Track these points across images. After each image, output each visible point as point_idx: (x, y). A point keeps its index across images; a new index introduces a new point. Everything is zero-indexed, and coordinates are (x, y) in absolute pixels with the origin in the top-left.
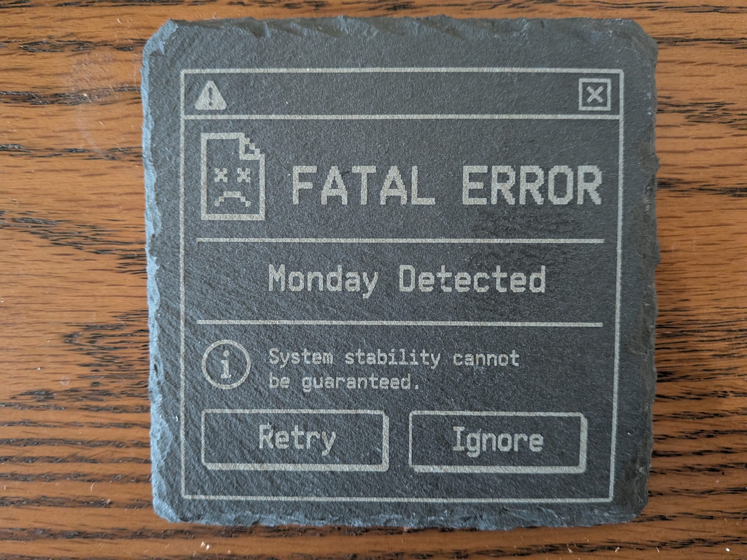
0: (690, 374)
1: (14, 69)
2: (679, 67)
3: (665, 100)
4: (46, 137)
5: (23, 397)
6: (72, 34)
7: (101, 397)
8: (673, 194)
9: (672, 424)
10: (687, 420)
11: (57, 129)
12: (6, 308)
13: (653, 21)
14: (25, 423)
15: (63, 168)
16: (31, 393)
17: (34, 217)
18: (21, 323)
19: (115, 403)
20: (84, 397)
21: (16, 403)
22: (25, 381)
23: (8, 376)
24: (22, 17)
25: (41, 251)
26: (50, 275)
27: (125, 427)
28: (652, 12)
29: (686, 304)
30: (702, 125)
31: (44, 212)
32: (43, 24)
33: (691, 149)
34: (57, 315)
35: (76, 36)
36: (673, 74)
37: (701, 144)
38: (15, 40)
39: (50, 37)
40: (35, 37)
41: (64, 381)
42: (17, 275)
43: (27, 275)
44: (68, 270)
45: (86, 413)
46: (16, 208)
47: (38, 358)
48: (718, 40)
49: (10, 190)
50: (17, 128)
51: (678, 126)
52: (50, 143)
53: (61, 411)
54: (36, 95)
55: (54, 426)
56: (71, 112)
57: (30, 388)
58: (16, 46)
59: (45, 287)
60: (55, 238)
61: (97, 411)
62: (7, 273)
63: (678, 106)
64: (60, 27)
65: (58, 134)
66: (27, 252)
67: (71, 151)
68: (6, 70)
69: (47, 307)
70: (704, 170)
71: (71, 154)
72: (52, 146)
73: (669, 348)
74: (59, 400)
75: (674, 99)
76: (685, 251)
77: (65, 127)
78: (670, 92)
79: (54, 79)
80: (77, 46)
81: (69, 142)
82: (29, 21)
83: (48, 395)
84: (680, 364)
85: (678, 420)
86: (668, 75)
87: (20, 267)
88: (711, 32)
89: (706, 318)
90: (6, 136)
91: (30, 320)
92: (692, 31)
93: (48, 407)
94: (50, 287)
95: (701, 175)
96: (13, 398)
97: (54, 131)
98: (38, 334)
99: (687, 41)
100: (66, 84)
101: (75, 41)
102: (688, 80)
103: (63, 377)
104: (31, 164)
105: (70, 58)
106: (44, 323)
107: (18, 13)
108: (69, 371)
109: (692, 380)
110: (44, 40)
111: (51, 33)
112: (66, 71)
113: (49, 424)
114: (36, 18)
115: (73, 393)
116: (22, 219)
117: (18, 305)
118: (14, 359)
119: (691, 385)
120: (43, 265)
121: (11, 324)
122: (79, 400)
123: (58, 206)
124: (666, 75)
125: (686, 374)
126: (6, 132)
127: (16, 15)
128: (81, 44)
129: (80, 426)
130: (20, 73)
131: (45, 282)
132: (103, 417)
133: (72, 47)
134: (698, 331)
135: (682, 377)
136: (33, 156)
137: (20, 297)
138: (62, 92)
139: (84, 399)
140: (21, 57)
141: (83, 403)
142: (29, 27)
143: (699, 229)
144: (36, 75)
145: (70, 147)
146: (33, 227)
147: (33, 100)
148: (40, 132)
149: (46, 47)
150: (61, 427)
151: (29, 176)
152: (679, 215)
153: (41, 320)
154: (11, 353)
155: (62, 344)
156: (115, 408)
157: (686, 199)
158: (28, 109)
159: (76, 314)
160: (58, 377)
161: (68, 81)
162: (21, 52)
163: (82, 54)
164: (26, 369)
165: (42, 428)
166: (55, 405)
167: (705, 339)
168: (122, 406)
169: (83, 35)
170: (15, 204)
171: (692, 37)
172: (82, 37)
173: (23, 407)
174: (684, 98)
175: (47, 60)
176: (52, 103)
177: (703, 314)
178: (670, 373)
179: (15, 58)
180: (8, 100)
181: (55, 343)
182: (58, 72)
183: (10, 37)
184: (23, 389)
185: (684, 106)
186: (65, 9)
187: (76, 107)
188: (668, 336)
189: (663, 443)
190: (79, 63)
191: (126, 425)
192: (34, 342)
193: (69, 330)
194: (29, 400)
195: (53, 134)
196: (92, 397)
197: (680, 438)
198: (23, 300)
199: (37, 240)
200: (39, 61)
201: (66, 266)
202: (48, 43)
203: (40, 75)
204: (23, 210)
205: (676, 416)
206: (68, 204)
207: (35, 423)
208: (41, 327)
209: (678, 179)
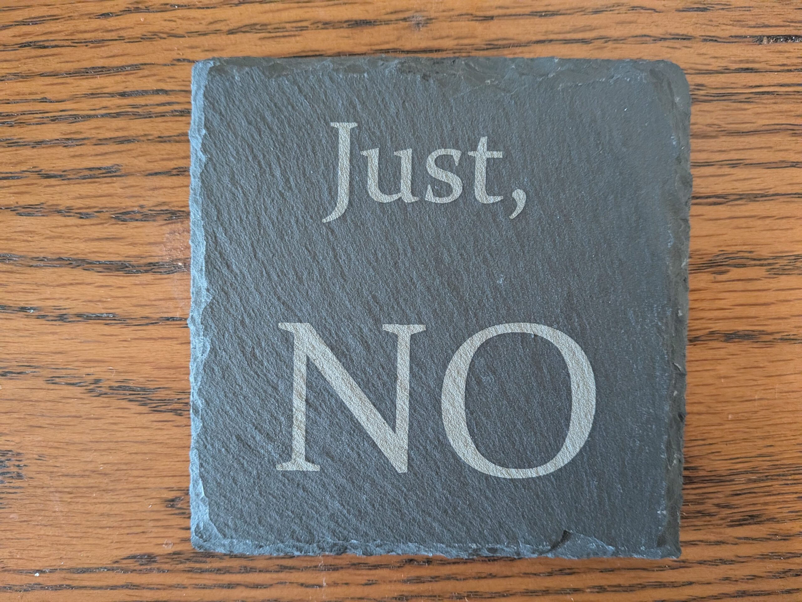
0: (776, 516)
1: (107, 239)
2: (759, 222)
3: (746, 255)
4: (141, 306)
5: (125, 561)
6: (164, 203)
7: (204, 559)
8: (755, 345)
9: (761, 564)
10: (775, 560)
11: (153, 298)
12: (105, 474)
13: (734, 178)
14: (127, 586)
15: (160, 336)
16: (133, 557)
17: (131, 385)
18: (121, 490)
19: (217, 564)
20: (188, 559)
21: (118, 568)
22: (127, 545)
23: (110, 541)
24: (113, 187)
25: (139, 417)
26: (149, 442)
27: (229, 588)
28: (732, 169)
29: (771, 450)
30: (783, 277)
31: (142, 380)
32: (135, 194)
33: (772, 301)
34: (158, 480)
35: (168, 205)
36: (753, 229)
37: (783, 295)
38: (107, 209)
39: (142, 207)
40: (127, 207)
41: (166, 544)
42: (116, 442)
43: (125, 442)
44: (167, 436)
45: (190, 575)
46: (113, 376)
47: (139, 523)
48: (795, 194)
49: (106, 359)
50: (112, 297)
51: (759, 280)
52: (146, 312)
53: (164, 574)
54: (130, 265)
55: (157, 589)
56: (166, 281)
57: (133, 552)
58: (107, 215)
59: (145, 453)
60: (154, 405)
61: (200, 573)
62: (106, 440)
63: (760, 260)
64: (151, 196)
65: (154, 303)
66: (125, 419)
67: (168, 319)
68: (99, 239)
69: (148, 472)
70: (786, 321)
71: (169, 322)
72: (147, 315)
73: (755, 493)
74: (162, 563)
75: (755, 253)
76: (768, 399)
77: (161, 296)
78: (751, 247)
79: (148, 248)
80: (169, 215)
81: (165, 310)
82: (120, 191)
83: (150, 558)
84: (766, 507)
85: (766, 560)
86: (749, 230)
87: (119, 434)
88: (789, 187)
89: (790, 462)
90: (100, 305)
91: (131, 486)
92: (772, 186)
93: (151, 570)
94: (150, 453)
95: (783, 326)
96: (116, 562)
97: (149, 300)
98: (138, 499)
99: (766, 196)
100: (160, 253)
101: (167, 210)
102: (769, 234)
103: (165, 541)
104: (128, 332)
105: (164, 228)
106: (145, 488)
107: (108, 183)
108: (172, 535)
109: (778, 522)
110: (136, 209)
111: (142, 203)
112: (159, 240)
113: (152, 586)
114: (126, 187)
115: (176, 556)
116: (120, 387)
117: (118, 472)
118: (115, 524)
119: (776, 527)
120: (141, 432)
121: (111, 490)
122: (181, 563)
123: (156, 373)
124: (746, 230)
125: (772, 517)
126: (100, 301)
127: (106, 185)
128: (173, 213)
129: (184, 588)
130: (111, 243)
131: (144, 448)
132: (207, 579)
133: (165, 217)
134: (783, 475)
135: (768, 520)
136: (128, 325)
137: (120, 463)
138: (156, 261)
139: (187, 562)
140: (114, 226)
141: (186, 565)
142: (120, 197)
143: (782, 378)
144: (129, 245)
145: (166, 315)
146: (130, 394)
147: (127, 269)
148: (134, 301)
149: (139, 216)
150: (164, 589)
151: (125, 344)
152: (761, 365)
153: (141, 486)
154: (112, 519)
155: (163, 509)
156: (219, 570)
157: (768, 349)
158: (121, 278)
159: (177, 479)
160: (159, 541)
161: (161, 250)
162: (113, 221)
163: (175, 223)
164: (128, 534)
165: (145, 590)
166: (158, 569)
167: (789, 482)
168: (225, 568)
169: (175, 204)
170: (112, 372)
171: (771, 192)
172: (174, 206)
173: (125, 571)
174: (765, 252)
175: (140, 230)
176: (146, 271)
177: (787, 458)
178: (757, 516)
179: (106, 228)
180: (100, 269)
181: (156, 508)
182: (152, 241)
183: (101, 206)
184: (127, 553)
185: (765, 259)
186: (155, 178)
187: (171, 276)
188: (755, 481)
189: (751, 583)
190: (173, 232)
191: (230, 586)
192: (136, 507)
193: (171, 495)
194: (132, 564)
195: (148, 303)
196: (194, 559)
197: (768, 577)
198: (124, 467)
199: (135, 407)
200: (131, 230)
201: (166, 432)
202: (139, 212)
203: (133, 244)
204: (121, 378)
205: (764, 557)
206: (166, 371)
207: (138, 586)
208: (142, 492)
209: (760, 331)
